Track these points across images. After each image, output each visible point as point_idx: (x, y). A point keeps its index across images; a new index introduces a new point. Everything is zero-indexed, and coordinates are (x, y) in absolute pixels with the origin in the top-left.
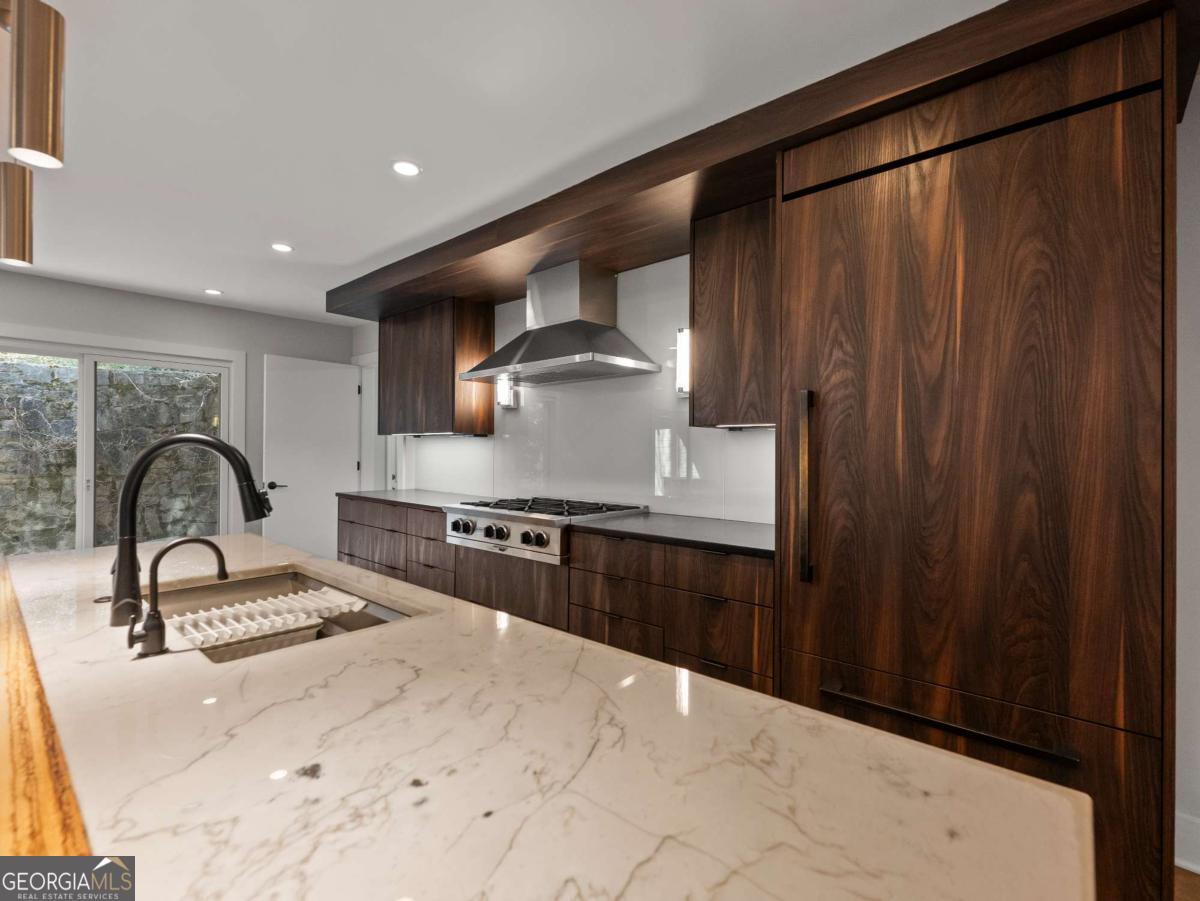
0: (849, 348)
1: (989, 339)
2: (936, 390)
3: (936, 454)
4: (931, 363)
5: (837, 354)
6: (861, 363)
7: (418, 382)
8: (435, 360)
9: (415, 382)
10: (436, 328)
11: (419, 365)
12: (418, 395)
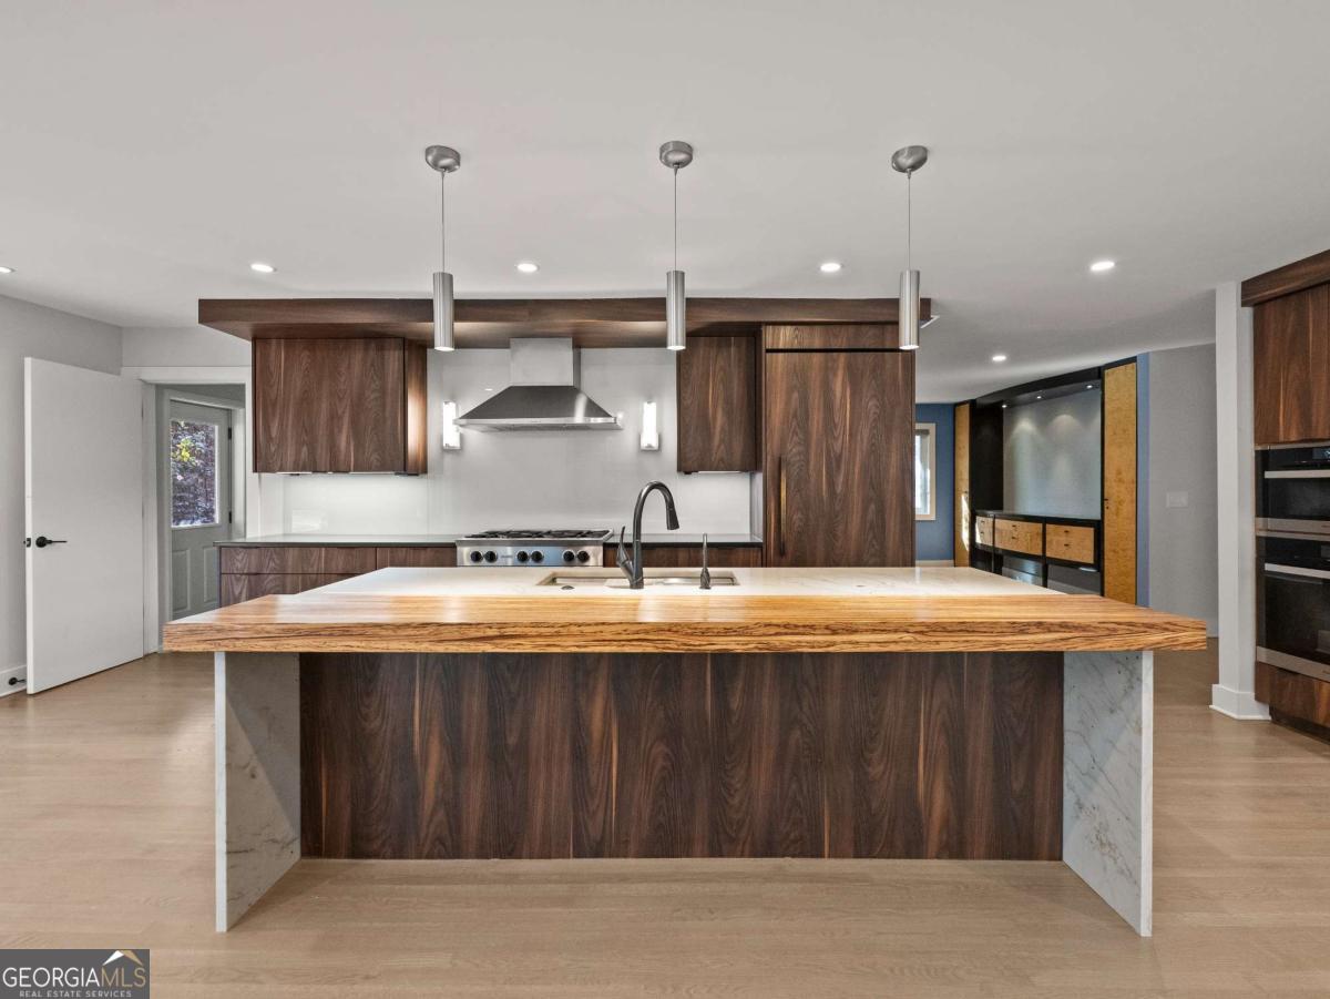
0: (801, 436)
1: (859, 438)
2: (839, 459)
3: (839, 489)
4: (837, 446)
5: (795, 438)
6: (806, 443)
7: (340, 418)
8: (372, 396)
9: (334, 417)
10: (372, 365)
11: (340, 399)
12: (340, 431)
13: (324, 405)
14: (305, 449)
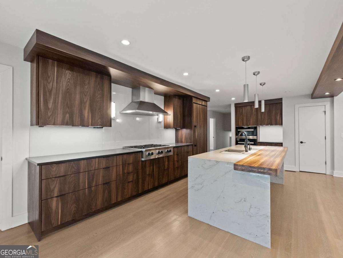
4: (200, 124)
7: (85, 103)
8: (99, 96)
9: (82, 102)
10: (99, 84)
11: (85, 95)
12: (85, 109)
13: (78, 96)
14: (68, 115)
